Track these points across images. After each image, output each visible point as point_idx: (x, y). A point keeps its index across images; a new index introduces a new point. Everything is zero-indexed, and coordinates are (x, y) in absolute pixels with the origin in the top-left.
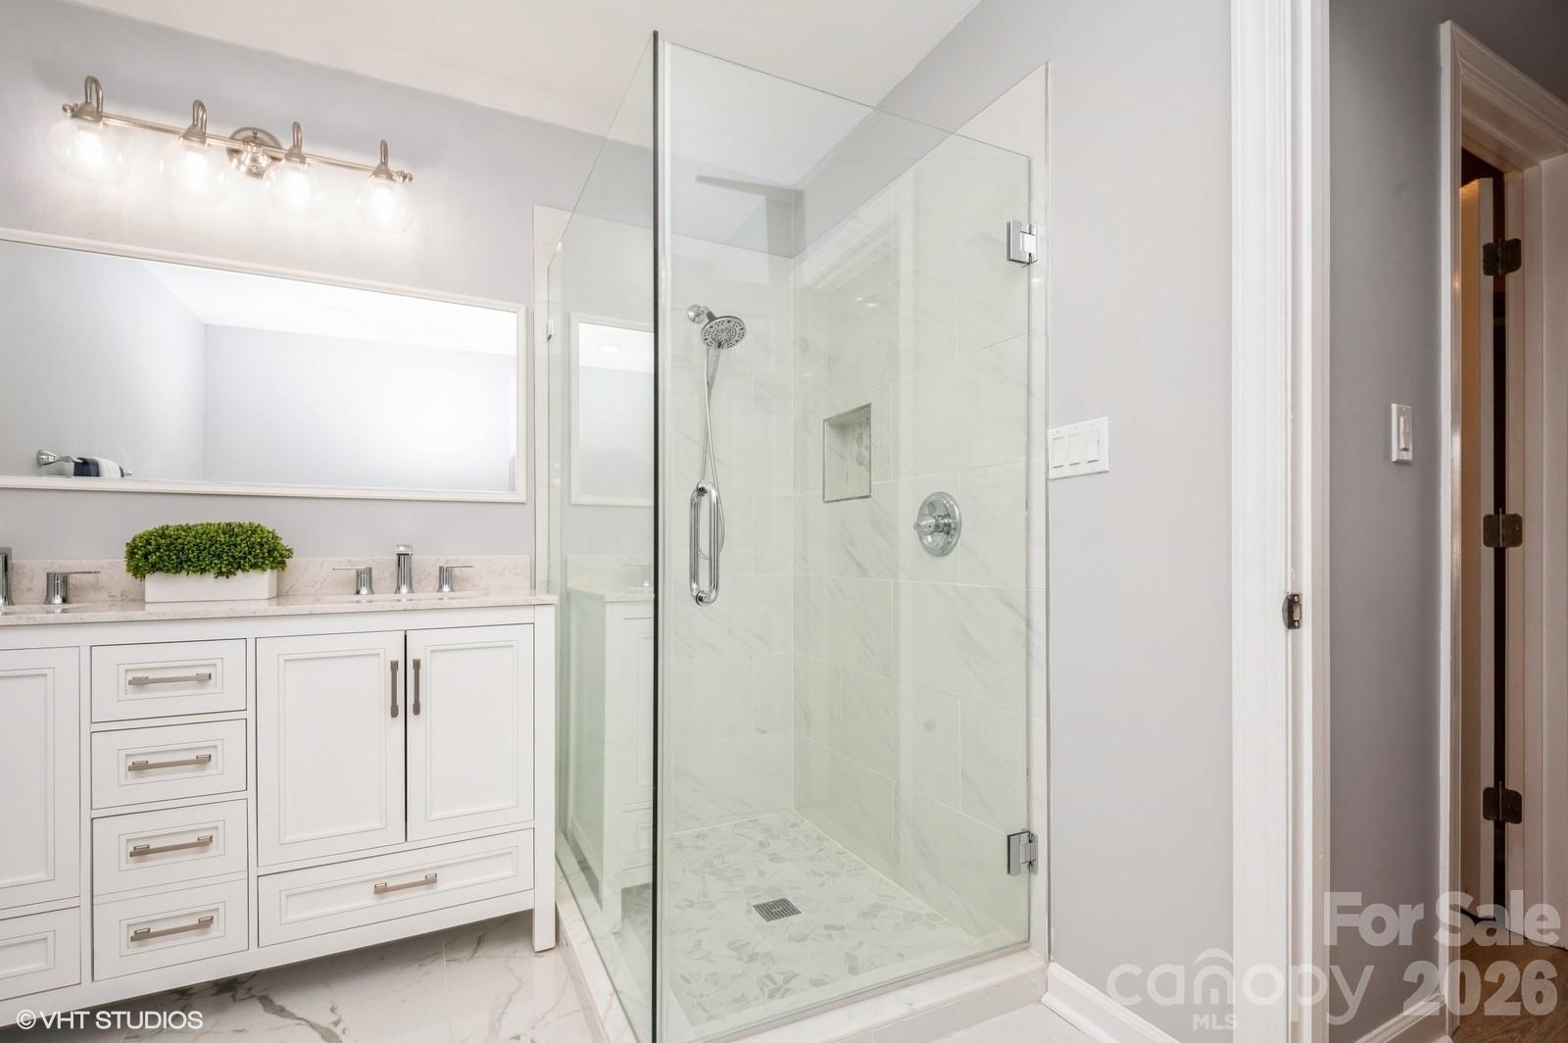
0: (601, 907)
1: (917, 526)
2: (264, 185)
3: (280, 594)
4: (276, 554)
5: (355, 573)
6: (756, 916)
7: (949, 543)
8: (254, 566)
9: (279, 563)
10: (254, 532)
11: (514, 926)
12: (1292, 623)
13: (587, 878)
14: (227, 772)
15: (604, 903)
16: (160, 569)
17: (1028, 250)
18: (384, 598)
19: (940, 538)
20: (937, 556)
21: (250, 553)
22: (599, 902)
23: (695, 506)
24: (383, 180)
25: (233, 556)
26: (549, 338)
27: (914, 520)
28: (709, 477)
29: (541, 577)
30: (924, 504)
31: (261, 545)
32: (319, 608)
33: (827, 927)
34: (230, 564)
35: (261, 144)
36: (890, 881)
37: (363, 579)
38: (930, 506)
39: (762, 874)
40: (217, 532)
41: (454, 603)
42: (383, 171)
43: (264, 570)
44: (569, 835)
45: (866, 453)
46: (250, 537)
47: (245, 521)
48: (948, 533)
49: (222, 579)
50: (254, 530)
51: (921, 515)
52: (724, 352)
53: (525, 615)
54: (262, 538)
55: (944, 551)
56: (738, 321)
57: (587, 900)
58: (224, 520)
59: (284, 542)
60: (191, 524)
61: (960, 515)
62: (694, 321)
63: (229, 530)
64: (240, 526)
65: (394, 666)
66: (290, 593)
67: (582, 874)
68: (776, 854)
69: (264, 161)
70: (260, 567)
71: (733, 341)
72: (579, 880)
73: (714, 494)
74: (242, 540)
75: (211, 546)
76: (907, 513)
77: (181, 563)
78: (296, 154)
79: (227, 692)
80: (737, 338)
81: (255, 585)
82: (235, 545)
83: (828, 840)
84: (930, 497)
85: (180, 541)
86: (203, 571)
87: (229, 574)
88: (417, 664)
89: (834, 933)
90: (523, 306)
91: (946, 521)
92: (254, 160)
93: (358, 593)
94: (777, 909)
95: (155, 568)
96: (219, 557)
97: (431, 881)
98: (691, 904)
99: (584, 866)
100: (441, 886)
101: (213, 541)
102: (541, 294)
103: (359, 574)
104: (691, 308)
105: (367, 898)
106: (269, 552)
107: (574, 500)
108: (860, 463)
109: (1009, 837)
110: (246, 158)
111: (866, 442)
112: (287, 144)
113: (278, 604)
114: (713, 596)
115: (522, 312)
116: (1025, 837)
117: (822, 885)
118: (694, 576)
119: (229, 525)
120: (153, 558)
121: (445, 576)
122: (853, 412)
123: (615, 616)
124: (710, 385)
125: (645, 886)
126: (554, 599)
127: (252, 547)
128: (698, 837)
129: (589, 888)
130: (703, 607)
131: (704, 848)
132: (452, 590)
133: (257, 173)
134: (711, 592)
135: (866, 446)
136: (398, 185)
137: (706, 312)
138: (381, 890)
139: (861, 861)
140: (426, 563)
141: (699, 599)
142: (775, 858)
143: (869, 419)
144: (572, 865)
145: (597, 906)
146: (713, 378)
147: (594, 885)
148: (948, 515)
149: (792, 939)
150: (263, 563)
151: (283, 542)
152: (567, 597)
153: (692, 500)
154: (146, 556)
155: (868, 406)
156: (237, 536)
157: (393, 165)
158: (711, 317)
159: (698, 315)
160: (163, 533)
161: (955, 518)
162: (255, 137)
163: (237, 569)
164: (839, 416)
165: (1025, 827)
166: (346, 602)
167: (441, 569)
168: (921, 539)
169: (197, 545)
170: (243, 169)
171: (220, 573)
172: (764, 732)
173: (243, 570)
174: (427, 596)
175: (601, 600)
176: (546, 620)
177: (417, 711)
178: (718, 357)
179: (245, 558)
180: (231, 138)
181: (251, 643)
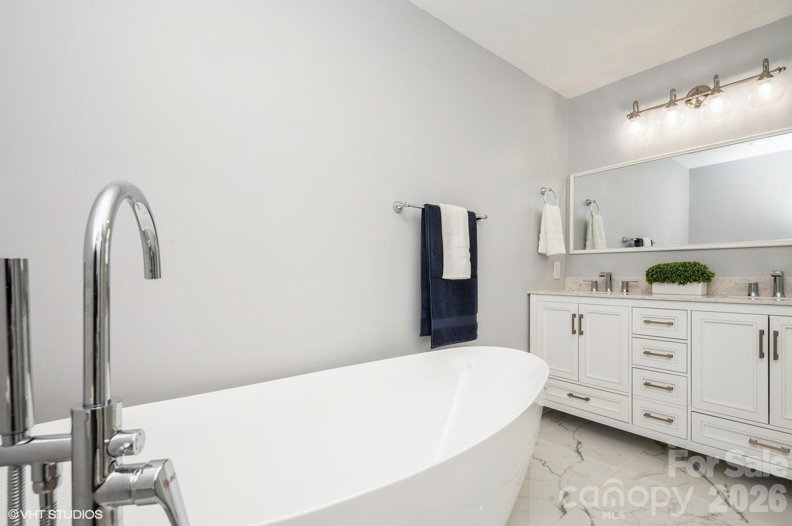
2: (701, 109)
3: (708, 294)
4: (705, 275)
5: (748, 284)
8: (695, 280)
9: (707, 279)
14: (679, 363)
16: (657, 281)
18: (764, 298)
21: (693, 275)
24: (765, 79)
25: (685, 276)
31: (698, 271)
34: (685, 279)
35: (700, 92)
37: (753, 288)
40: (679, 266)
42: (765, 74)
43: (700, 282)
46: (693, 268)
47: (692, 261)
49: (682, 286)
50: (695, 264)
54: (698, 268)
58: (683, 261)
59: (711, 269)
60: (670, 263)
63: (684, 265)
64: (690, 263)
65: (762, 332)
66: (715, 293)
69: (701, 99)
70: (697, 281)
74: (689, 269)
75: (677, 272)
77: (665, 279)
78: (717, 89)
79: (679, 330)
81: (696, 289)
82: (687, 271)
85: (665, 270)
86: (673, 282)
87: (683, 284)
88: (776, 333)
92: (697, 101)
93: (750, 295)
95: (655, 280)
96: (680, 276)
97: (785, 451)
101: (678, 270)
103: (751, 285)
105: (747, 443)
106: (702, 274)
110: (694, 101)
112: (712, 86)
113: (707, 297)
119: (685, 263)
120: (655, 276)
127: (694, 272)
133: (698, 106)
138: (752, 442)
150: (699, 279)
151: (709, 270)
154: (652, 276)
156: (687, 268)
160: (658, 267)
163: (688, 282)
166: (744, 299)
169: (671, 271)
170: (693, 106)
171: (681, 283)
173: (690, 282)
177: (776, 358)
179: (690, 277)
180: (687, 96)
181: (689, 312)
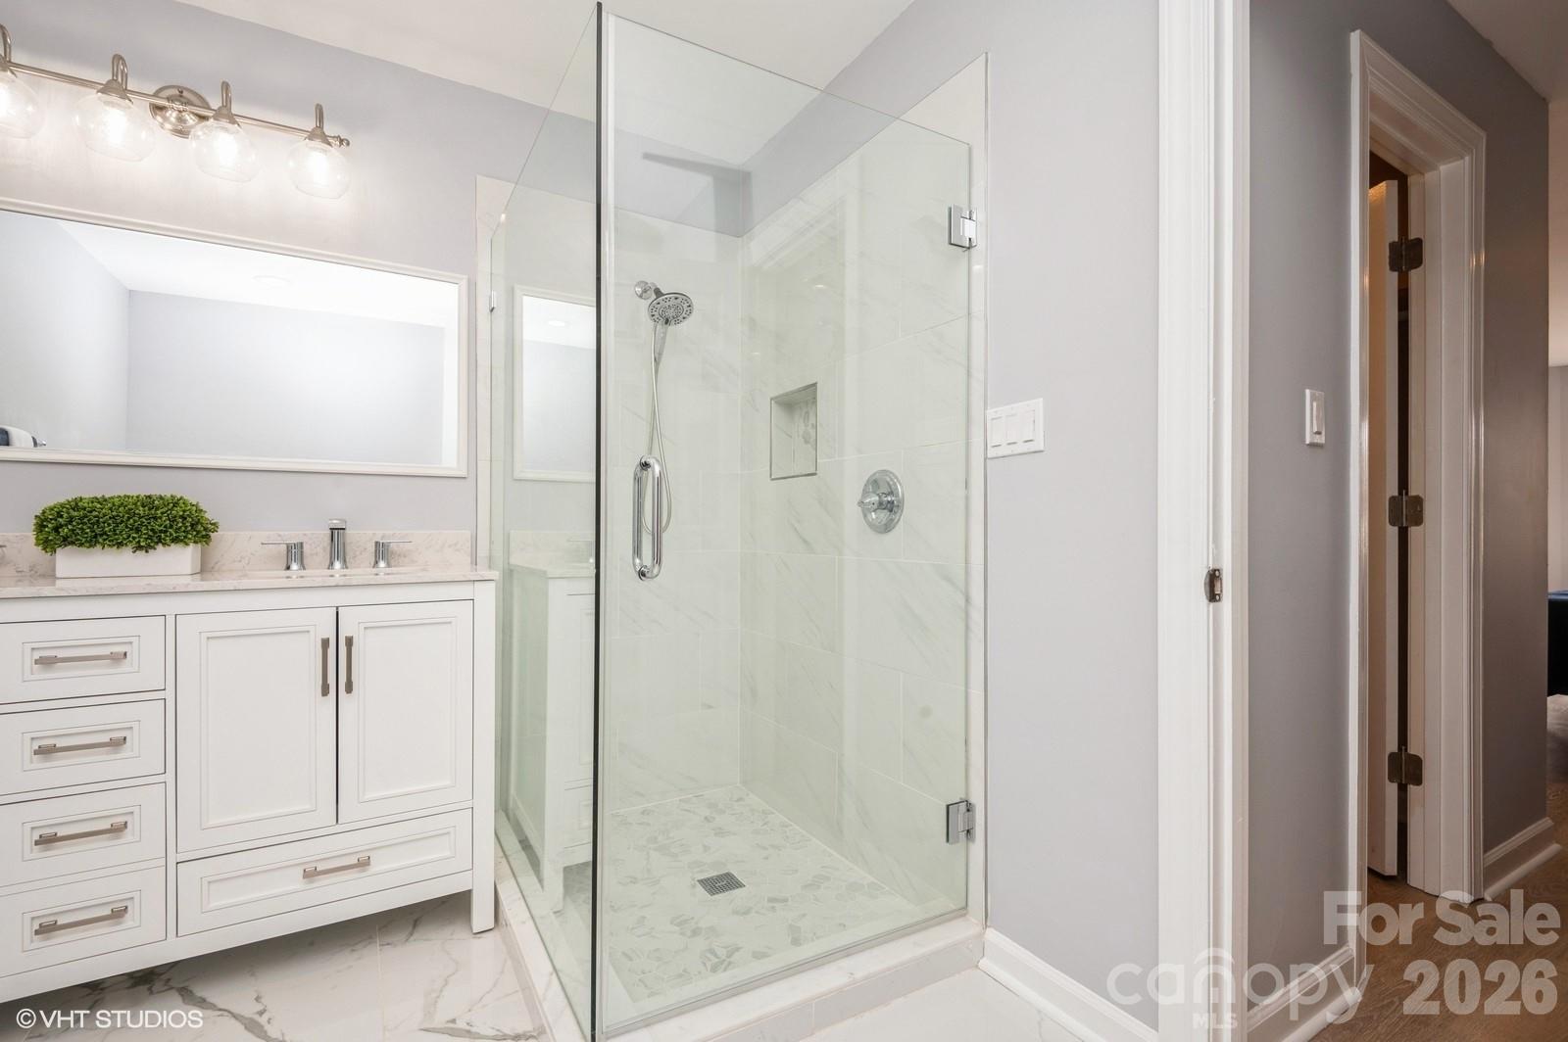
0: (542, 887)
1: (861, 503)
2: (190, 144)
3: (204, 569)
4: (199, 527)
5: (285, 546)
6: (700, 889)
7: (892, 520)
8: (176, 540)
9: (203, 537)
10: (176, 504)
11: (452, 908)
12: (1213, 596)
13: (528, 858)
14: (145, 753)
15: (545, 883)
16: (72, 543)
17: (968, 235)
18: (316, 573)
19: (883, 515)
20: (880, 532)
21: (171, 527)
22: (541, 881)
23: (638, 480)
24: (317, 143)
25: (152, 530)
26: (492, 310)
27: (859, 497)
28: (656, 452)
29: (483, 552)
30: (868, 481)
31: (184, 518)
32: (245, 583)
33: (771, 900)
34: (149, 538)
35: (189, 103)
36: (831, 851)
37: (295, 554)
38: (874, 483)
39: (706, 848)
40: (135, 504)
41: (391, 579)
42: (318, 134)
43: (187, 544)
44: (511, 816)
45: (812, 432)
46: (172, 510)
47: (167, 493)
48: (891, 511)
49: (141, 554)
50: (176, 502)
51: (865, 493)
52: (671, 328)
53: (464, 591)
54: (184, 511)
55: (887, 528)
56: (684, 298)
57: (528, 880)
58: (143, 493)
59: (210, 515)
60: (107, 496)
61: (903, 495)
62: (641, 297)
63: (149, 502)
64: (161, 498)
65: (325, 643)
66: (216, 568)
67: (523, 853)
68: (720, 828)
69: (191, 120)
70: (182, 541)
71: (680, 318)
72: (520, 859)
73: (657, 469)
74: (162, 513)
75: (129, 518)
76: (851, 491)
77: (95, 536)
78: (225, 114)
79: (146, 669)
80: (684, 315)
81: (176, 560)
82: (155, 518)
83: (773, 813)
84: (875, 474)
85: (95, 513)
86: (120, 545)
87: (147, 548)
88: (349, 642)
89: (777, 905)
90: (465, 277)
91: (889, 499)
92: (180, 120)
93: (288, 568)
94: (722, 884)
95: (66, 542)
96: (138, 530)
97: (363, 864)
98: (634, 880)
99: (526, 845)
100: (374, 868)
101: (131, 514)
102: (484, 265)
103: (289, 548)
104: (638, 284)
105: (294, 881)
106: (192, 525)
107: (517, 475)
108: (806, 442)
109: (948, 807)
110: (172, 115)
111: (812, 420)
112: (215, 103)
113: (202, 580)
114: (655, 571)
115: (464, 283)
116: (963, 807)
117: (767, 858)
118: (637, 551)
119: (150, 497)
120: (64, 531)
121: (382, 552)
122: (799, 391)
123: (557, 592)
124: (657, 361)
125: (585, 864)
126: (495, 574)
127: (173, 520)
128: (643, 813)
129: (529, 866)
130: (646, 582)
131: (648, 824)
132: (389, 565)
133: (182, 132)
134: (654, 566)
135: (813, 425)
136: (335, 150)
137: (653, 288)
138: (310, 875)
139: (804, 832)
140: (360, 538)
141: (642, 574)
142: (720, 832)
143: (815, 398)
144: (512, 843)
145: (538, 885)
146: (660, 354)
147: (535, 863)
148: (891, 493)
149: (736, 912)
150: (185, 537)
151: (206, 515)
152: (509, 573)
153: (636, 475)
154: (56, 529)
155: (815, 385)
156: (157, 509)
157: (329, 130)
158: (658, 293)
159: (645, 291)
160: (75, 505)
161: (897, 496)
162: (182, 96)
163: (157, 543)
164: (787, 394)
165: (963, 796)
166: (278, 578)
167: (377, 543)
168: (865, 516)
169: (114, 517)
170: (168, 126)
171: (139, 547)
172: (710, 707)
173: (164, 544)
174: (361, 571)
175: (543, 576)
176: (487, 597)
177: (349, 688)
178: (665, 333)
179: (165, 532)
180: (156, 95)
181: (170, 620)
